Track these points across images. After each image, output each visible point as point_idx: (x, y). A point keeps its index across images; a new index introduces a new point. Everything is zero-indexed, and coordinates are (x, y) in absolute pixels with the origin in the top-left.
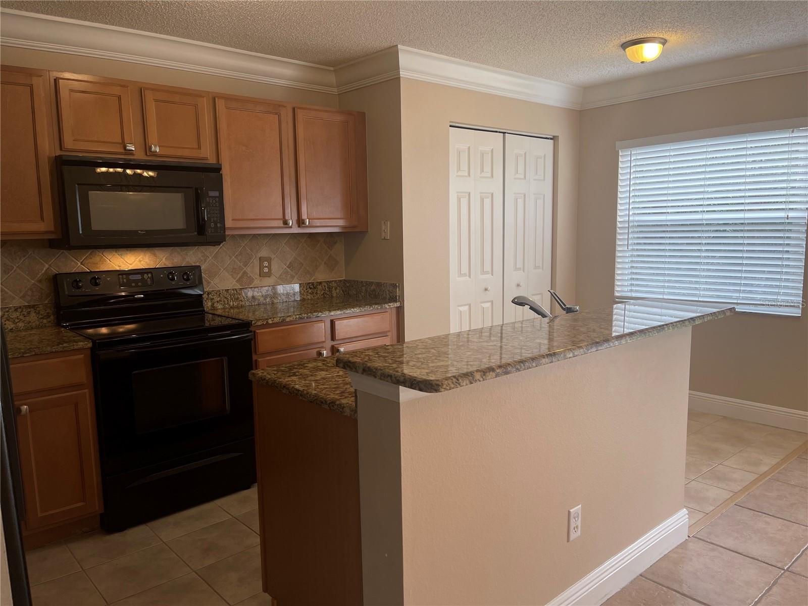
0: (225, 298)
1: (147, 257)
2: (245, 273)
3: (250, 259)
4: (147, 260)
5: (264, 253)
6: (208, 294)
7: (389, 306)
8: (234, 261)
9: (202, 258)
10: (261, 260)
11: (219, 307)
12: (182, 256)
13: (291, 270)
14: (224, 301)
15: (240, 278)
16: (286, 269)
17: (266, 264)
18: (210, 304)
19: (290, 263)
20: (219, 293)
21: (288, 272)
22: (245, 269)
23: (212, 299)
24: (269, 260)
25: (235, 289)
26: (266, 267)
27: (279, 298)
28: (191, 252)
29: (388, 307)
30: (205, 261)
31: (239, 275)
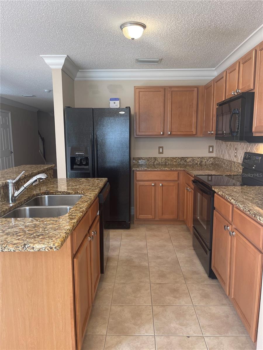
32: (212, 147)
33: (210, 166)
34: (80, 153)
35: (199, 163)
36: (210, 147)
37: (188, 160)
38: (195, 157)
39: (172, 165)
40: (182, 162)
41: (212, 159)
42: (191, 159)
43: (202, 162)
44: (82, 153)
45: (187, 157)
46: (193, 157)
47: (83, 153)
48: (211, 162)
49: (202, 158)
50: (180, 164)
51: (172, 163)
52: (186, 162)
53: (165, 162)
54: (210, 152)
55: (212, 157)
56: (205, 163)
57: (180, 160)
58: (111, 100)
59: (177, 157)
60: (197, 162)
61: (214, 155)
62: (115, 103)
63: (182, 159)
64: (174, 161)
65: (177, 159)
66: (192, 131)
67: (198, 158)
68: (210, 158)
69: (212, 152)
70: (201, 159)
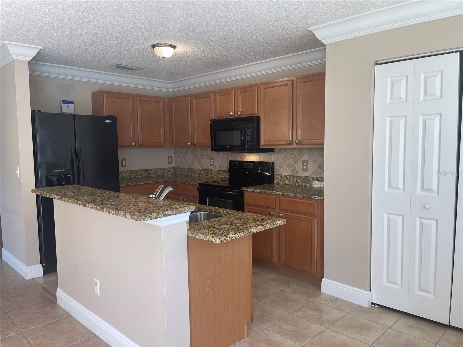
0: (284, 179)
1: (257, 156)
2: (295, 168)
3: (298, 161)
4: (258, 158)
5: (305, 158)
6: (277, 176)
7: (315, 197)
8: (290, 161)
9: (277, 159)
10: (304, 162)
11: (281, 183)
12: (269, 157)
13: (320, 169)
14: (283, 181)
15: (293, 170)
16: (317, 168)
17: (305, 164)
18: (277, 181)
19: (319, 165)
20: (281, 176)
21: (318, 170)
22: (295, 166)
23: (278, 178)
24: (307, 162)
25: (289, 176)
26: (305, 166)
27: (310, 184)
28: (273, 156)
29: (313, 198)
30: (278, 160)
31: (292, 169)
32: (171, 157)
33: (171, 177)
34: (60, 171)
35: (161, 175)
36: (169, 157)
37: (152, 172)
38: (158, 169)
39: (137, 178)
40: (147, 175)
41: (172, 170)
42: (154, 171)
43: (164, 173)
44: (62, 171)
45: (150, 169)
46: (156, 169)
47: (64, 171)
48: (171, 173)
49: (164, 169)
50: (144, 177)
51: (137, 176)
52: (150, 174)
53: (130, 176)
54: (169, 163)
55: (172, 168)
56: (166, 174)
57: (144, 173)
58: (64, 102)
59: (141, 170)
60: (159, 173)
61: (173, 165)
62: (68, 106)
63: (147, 171)
64: (138, 174)
65: (141, 171)
66: (161, 142)
67: (161, 169)
68: (171, 168)
69: (171, 163)
70: (163, 171)
